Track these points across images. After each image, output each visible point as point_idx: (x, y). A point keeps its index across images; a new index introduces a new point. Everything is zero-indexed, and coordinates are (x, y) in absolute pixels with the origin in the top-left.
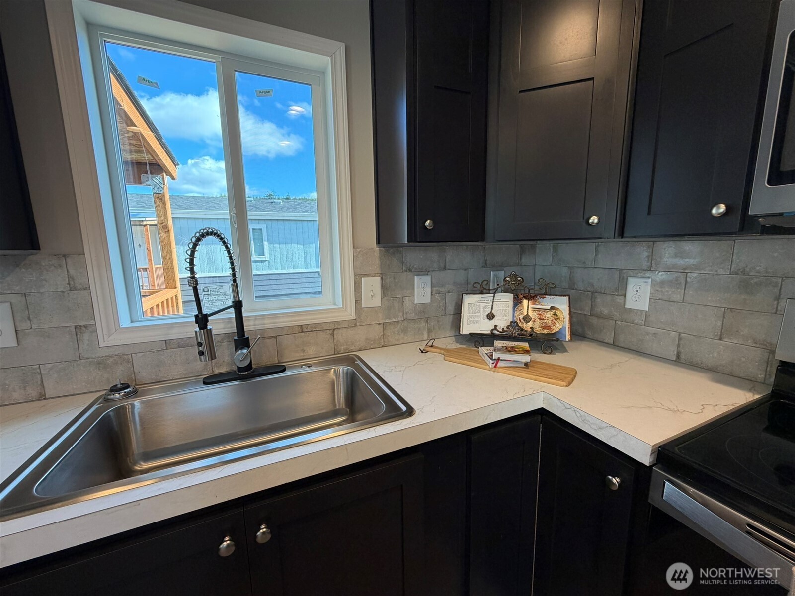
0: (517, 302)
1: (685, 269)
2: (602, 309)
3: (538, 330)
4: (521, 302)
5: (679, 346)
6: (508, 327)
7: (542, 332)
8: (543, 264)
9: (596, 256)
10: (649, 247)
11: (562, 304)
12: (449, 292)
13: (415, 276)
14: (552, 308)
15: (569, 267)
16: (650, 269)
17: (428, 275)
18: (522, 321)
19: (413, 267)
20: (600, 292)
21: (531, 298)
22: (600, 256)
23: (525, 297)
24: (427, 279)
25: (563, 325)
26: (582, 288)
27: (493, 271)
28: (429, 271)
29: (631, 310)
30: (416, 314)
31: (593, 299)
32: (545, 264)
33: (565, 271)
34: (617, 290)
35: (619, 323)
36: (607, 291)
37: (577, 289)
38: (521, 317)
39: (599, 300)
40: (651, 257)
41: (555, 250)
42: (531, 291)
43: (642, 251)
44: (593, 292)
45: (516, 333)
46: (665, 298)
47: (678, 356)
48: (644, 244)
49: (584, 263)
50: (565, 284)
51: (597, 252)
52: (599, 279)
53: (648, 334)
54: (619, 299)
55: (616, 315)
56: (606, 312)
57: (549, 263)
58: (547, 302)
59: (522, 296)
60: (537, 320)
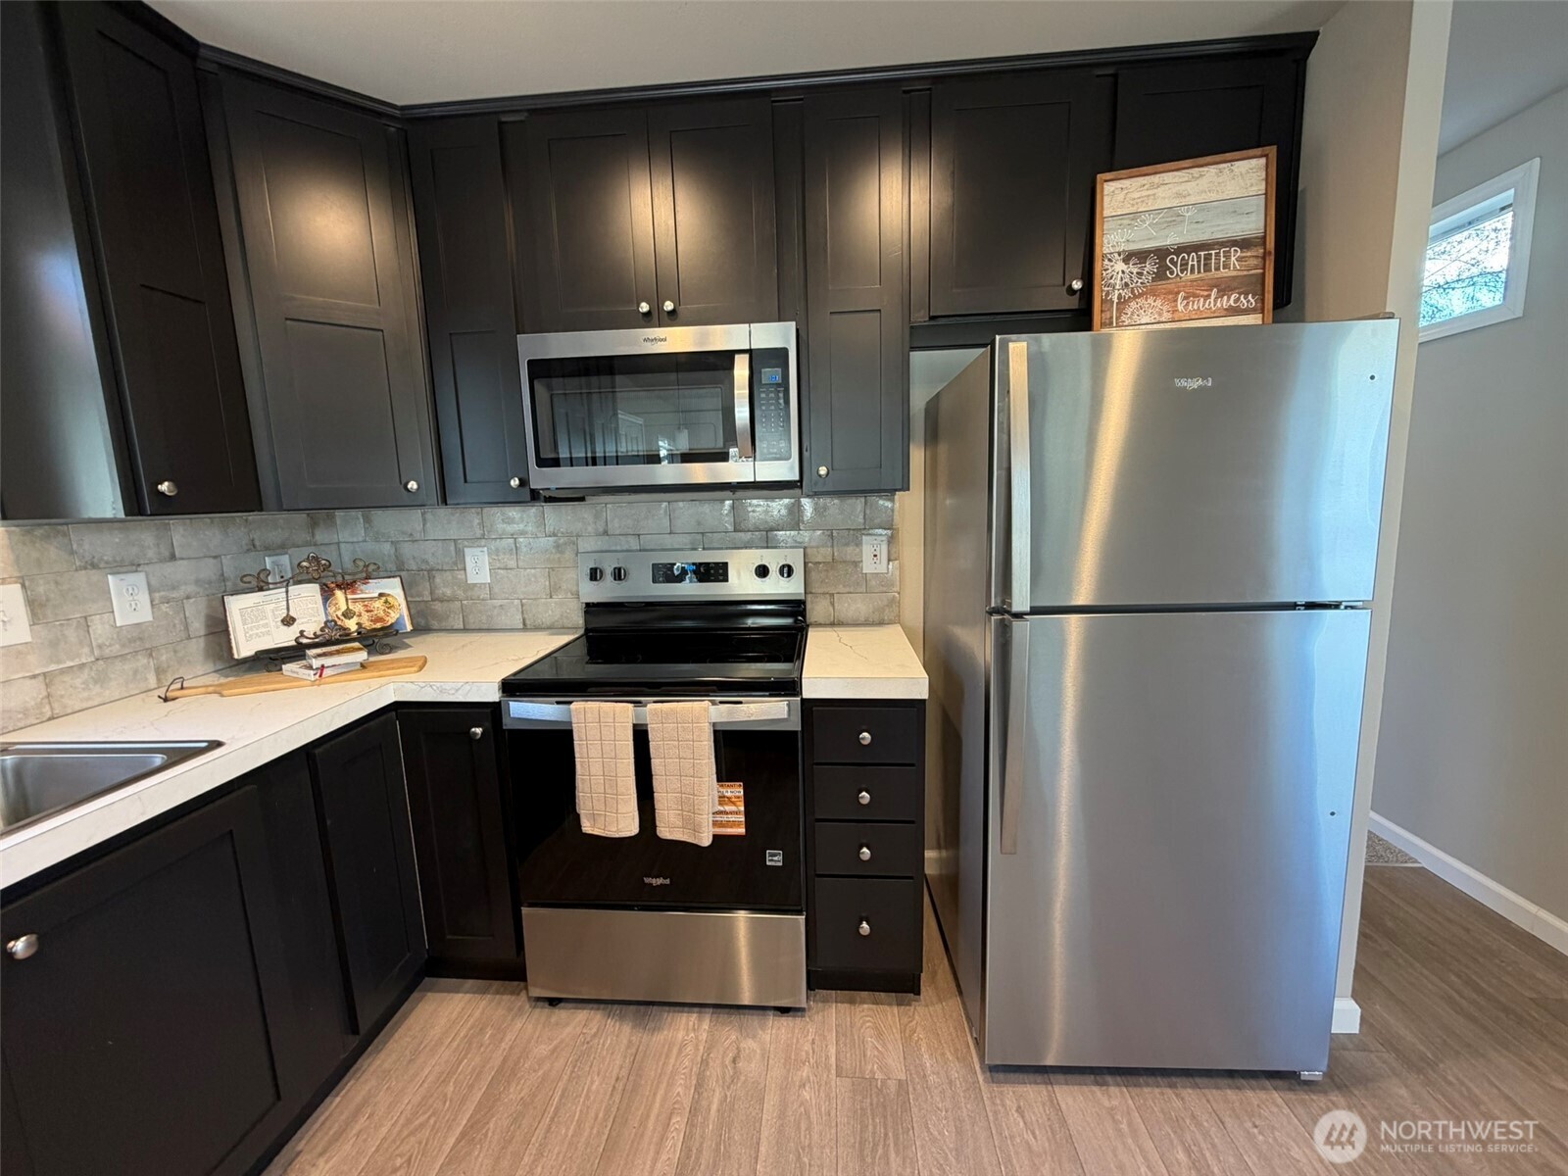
0: (327, 594)
1: (512, 535)
2: (444, 590)
3: (367, 624)
4: (334, 594)
5: (522, 612)
6: (322, 630)
7: (374, 626)
8: (351, 540)
9: (424, 525)
10: (478, 513)
11: (394, 588)
12: (188, 598)
13: (110, 577)
14: (381, 595)
15: (392, 542)
16: (483, 537)
17: (136, 571)
18: (342, 618)
19: (101, 559)
20: (438, 570)
21: (347, 586)
22: (428, 525)
23: (339, 587)
24: (139, 579)
25: (400, 613)
26: (414, 568)
27: (269, 556)
28: (139, 565)
29: (475, 585)
30: (123, 646)
31: (431, 578)
32: (355, 540)
33: (387, 548)
34: (455, 563)
35: (465, 602)
36: (445, 568)
37: (408, 570)
38: (339, 613)
39: (438, 580)
40: (482, 524)
41: (367, 520)
42: (347, 577)
43: (473, 516)
44: (430, 571)
45: (336, 635)
46: (502, 566)
47: (524, 624)
48: (473, 510)
49: (411, 535)
50: (392, 566)
51: (425, 521)
52: (433, 554)
53: (495, 607)
54: (460, 575)
55: (460, 593)
56: (448, 592)
57: (361, 539)
58: (373, 589)
59: (333, 585)
60: (363, 613)
